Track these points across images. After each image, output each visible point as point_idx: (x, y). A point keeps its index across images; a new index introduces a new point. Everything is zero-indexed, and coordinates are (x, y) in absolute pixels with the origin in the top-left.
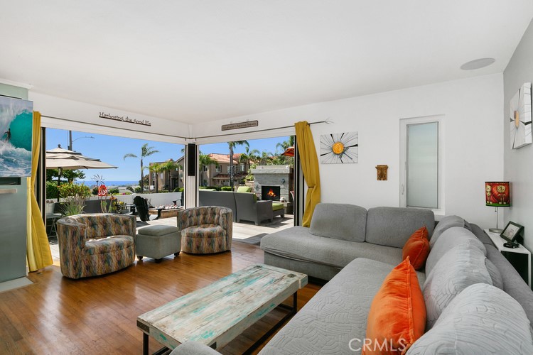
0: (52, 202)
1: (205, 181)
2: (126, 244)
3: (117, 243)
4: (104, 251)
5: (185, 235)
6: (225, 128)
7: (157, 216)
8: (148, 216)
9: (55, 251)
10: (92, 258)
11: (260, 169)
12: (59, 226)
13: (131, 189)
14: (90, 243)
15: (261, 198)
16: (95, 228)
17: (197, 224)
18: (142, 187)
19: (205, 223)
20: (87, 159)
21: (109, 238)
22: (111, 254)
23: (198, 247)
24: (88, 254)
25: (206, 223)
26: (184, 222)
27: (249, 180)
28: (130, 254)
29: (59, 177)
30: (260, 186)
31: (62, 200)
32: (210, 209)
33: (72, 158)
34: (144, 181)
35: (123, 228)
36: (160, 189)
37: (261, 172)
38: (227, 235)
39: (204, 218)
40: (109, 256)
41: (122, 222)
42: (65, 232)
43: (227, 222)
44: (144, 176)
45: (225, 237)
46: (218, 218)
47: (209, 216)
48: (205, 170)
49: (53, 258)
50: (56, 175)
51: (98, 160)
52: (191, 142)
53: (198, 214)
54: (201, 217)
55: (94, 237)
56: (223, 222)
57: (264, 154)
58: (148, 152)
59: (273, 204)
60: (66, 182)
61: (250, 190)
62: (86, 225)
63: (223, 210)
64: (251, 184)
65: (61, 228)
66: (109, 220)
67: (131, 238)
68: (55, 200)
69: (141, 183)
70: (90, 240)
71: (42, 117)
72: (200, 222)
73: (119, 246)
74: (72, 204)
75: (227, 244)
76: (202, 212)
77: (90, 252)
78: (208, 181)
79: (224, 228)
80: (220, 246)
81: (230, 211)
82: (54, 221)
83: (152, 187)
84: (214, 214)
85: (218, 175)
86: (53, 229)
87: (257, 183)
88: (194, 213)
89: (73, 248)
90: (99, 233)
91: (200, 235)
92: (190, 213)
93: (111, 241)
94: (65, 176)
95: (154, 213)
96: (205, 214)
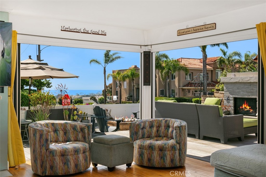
0: (24, 109)
1: (173, 91)
2: (82, 149)
3: (75, 148)
4: (64, 154)
5: (137, 147)
6: (180, 33)
7: (115, 128)
8: (107, 128)
9: (27, 153)
10: (55, 159)
11: (231, 77)
12: (30, 129)
13: (95, 100)
14: (53, 146)
15: (232, 112)
16: (57, 133)
17: (149, 137)
18: (105, 97)
19: (158, 136)
20: (52, 69)
21: (68, 143)
22: (70, 158)
23: (149, 160)
24: (51, 155)
25: (160, 136)
26: (136, 133)
27: (218, 90)
28: (86, 160)
29: (30, 86)
30: (231, 97)
31: (32, 108)
32: (164, 121)
33: (40, 68)
34: (107, 91)
35: (80, 135)
36: (123, 99)
37: (232, 81)
38: (180, 150)
39: (158, 131)
40: (68, 159)
41: (79, 130)
42: (34, 135)
43: (180, 136)
44: (107, 85)
45: (177, 152)
46: (172, 132)
47: (162, 129)
48: (173, 77)
49: (26, 159)
50: (27, 84)
51: (61, 70)
52: (146, 49)
53: (151, 126)
54: (155, 129)
55: (57, 141)
56: (176, 136)
57: (247, 56)
58: (111, 59)
59: (245, 120)
60: (35, 91)
61: (220, 102)
62: (50, 130)
63: (177, 123)
64: (222, 95)
65: (32, 132)
66: (69, 127)
67: (87, 145)
68: (27, 108)
69: (105, 93)
70: (53, 144)
71: (18, 35)
72: (153, 134)
73: (76, 151)
74: (40, 112)
75: (180, 160)
76: (155, 124)
77: (53, 154)
78: (177, 91)
79: (177, 142)
80: (172, 161)
81: (184, 123)
82: (26, 126)
83: (115, 98)
84: (168, 127)
85: (189, 84)
86: (26, 134)
87: (228, 94)
88: (147, 124)
89: (40, 149)
90: (61, 139)
91: (151, 147)
92: (142, 124)
93: (69, 146)
94: (35, 86)
95: (113, 125)
96: (159, 127)
